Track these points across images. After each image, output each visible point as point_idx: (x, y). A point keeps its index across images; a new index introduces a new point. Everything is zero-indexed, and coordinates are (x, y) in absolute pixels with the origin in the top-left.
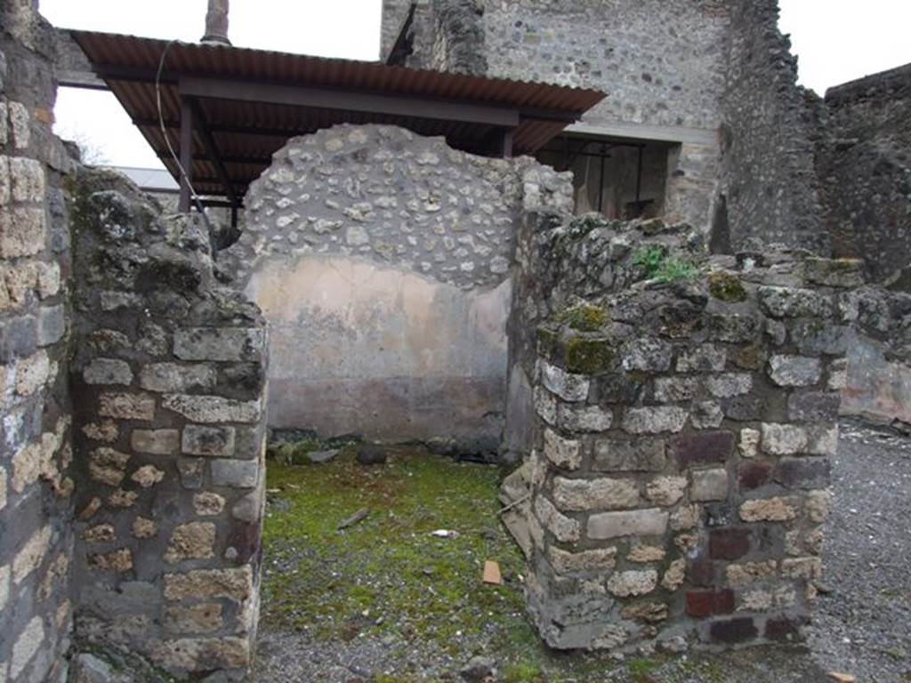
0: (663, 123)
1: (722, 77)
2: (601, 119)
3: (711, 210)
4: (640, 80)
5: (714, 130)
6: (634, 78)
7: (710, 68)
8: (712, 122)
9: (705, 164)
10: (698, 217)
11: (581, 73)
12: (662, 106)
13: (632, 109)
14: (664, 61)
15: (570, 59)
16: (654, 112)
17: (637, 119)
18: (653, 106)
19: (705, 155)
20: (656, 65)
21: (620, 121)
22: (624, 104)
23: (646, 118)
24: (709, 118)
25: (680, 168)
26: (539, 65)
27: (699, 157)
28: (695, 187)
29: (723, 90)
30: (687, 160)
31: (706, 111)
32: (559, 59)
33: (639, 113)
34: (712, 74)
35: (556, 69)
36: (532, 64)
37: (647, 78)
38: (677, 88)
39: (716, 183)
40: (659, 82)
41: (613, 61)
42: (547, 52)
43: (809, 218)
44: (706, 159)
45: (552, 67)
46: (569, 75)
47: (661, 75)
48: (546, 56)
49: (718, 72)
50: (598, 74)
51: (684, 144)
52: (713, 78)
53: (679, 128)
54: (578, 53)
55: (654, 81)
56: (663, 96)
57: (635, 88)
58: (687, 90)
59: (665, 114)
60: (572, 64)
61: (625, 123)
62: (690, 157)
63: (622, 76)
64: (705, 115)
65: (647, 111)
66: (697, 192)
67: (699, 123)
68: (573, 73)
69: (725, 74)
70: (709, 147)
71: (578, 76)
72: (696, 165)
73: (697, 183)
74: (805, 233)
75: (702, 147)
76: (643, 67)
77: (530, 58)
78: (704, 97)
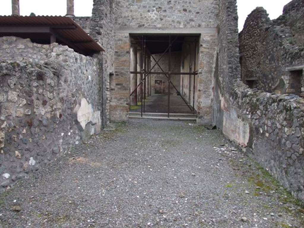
0: (192, 27)
1: (217, 6)
2: (167, 28)
3: (215, 59)
4: (182, 11)
5: (214, 28)
6: (180, 11)
7: (212, 3)
8: (213, 25)
9: (211, 41)
10: (209, 62)
11: (158, 11)
12: (192, 20)
13: (179, 23)
14: (192, 3)
15: (154, 7)
16: (188, 23)
17: (182, 26)
18: (188, 21)
19: (211, 38)
20: (188, 5)
21: (175, 27)
22: (176, 21)
23: (185, 25)
24: (212, 23)
25: (201, 44)
26: (142, 10)
27: (209, 39)
28: (207, 50)
29: (218, 11)
30: (204, 40)
31: (211, 20)
32: (150, 7)
33: (182, 24)
34: (213, 6)
35: (149, 11)
36: (140, 10)
37: (185, 10)
38: (198, 13)
39: (216, 48)
40: (190, 11)
41: (171, 5)
42: (145, 5)
44: (212, 39)
45: (147, 10)
46: (153, 13)
47: (191, 8)
48: (144, 7)
49: (216, 4)
50: (165, 11)
51: (202, 34)
52: (213, 7)
53: (199, 28)
54: (157, 4)
55: (188, 11)
56: (192, 16)
57: (181, 15)
58: (202, 13)
59: (193, 23)
60: (155, 9)
61: (176, 28)
62: (204, 39)
63: (175, 11)
64: (210, 22)
65: (186, 23)
66: (208, 52)
67: (208, 25)
68: (155, 12)
69: (219, 5)
70: (212, 34)
71: (157, 13)
72: (207, 42)
73: (208, 49)
75: (210, 34)
76: (183, 6)
77: (139, 8)
78: (209, 15)
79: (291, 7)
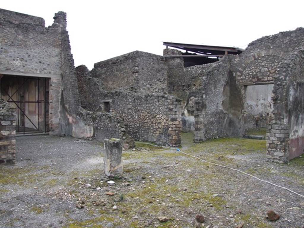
0: (45, 73)
1: (60, 62)
2: (28, 72)
3: (60, 94)
4: (38, 63)
5: (59, 75)
6: (36, 62)
7: (57, 60)
8: (59, 73)
9: (57, 83)
10: (57, 95)
11: (21, 61)
12: (45, 69)
13: (36, 70)
14: (44, 58)
15: (18, 57)
16: (43, 71)
17: (38, 72)
18: (43, 69)
19: (58, 81)
20: (42, 59)
21: (33, 73)
22: (34, 68)
23: (40, 72)
24: (58, 72)
25: (51, 84)
26: (9, 59)
27: (56, 81)
28: (55, 88)
29: (61, 65)
30: (53, 82)
31: (57, 70)
32: (15, 57)
33: (39, 71)
34: (58, 61)
35: (14, 60)
36: (7, 58)
37: (40, 62)
38: (48, 65)
39: (61, 87)
40: (43, 63)
41: (30, 58)
42: (11, 55)
43: (76, 96)
44: (57, 82)
45: (13, 59)
46: (18, 61)
47: (44, 62)
48: (11, 57)
49: (60, 61)
50: (26, 61)
51: (52, 78)
52: (58, 63)
53: (50, 74)
54: (20, 56)
55: (42, 63)
56: (45, 67)
57: (37, 65)
58: (51, 65)
59: (46, 71)
60: (18, 59)
61: (35, 73)
62: (53, 81)
63: (33, 62)
64: (57, 71)
65: (41, 70)
66: (56, 89)
67: (55, 73)
68: (19, 61)
69: (61, 62)
70: (58, 79)
71: (20, 62)
72: (55, 83)
73: (56, 87)
74: (75, 99)
75: (57, 79)
76: (39, 60)
77: (6, 57)
78: (56, 67)
79: (98, 66)
